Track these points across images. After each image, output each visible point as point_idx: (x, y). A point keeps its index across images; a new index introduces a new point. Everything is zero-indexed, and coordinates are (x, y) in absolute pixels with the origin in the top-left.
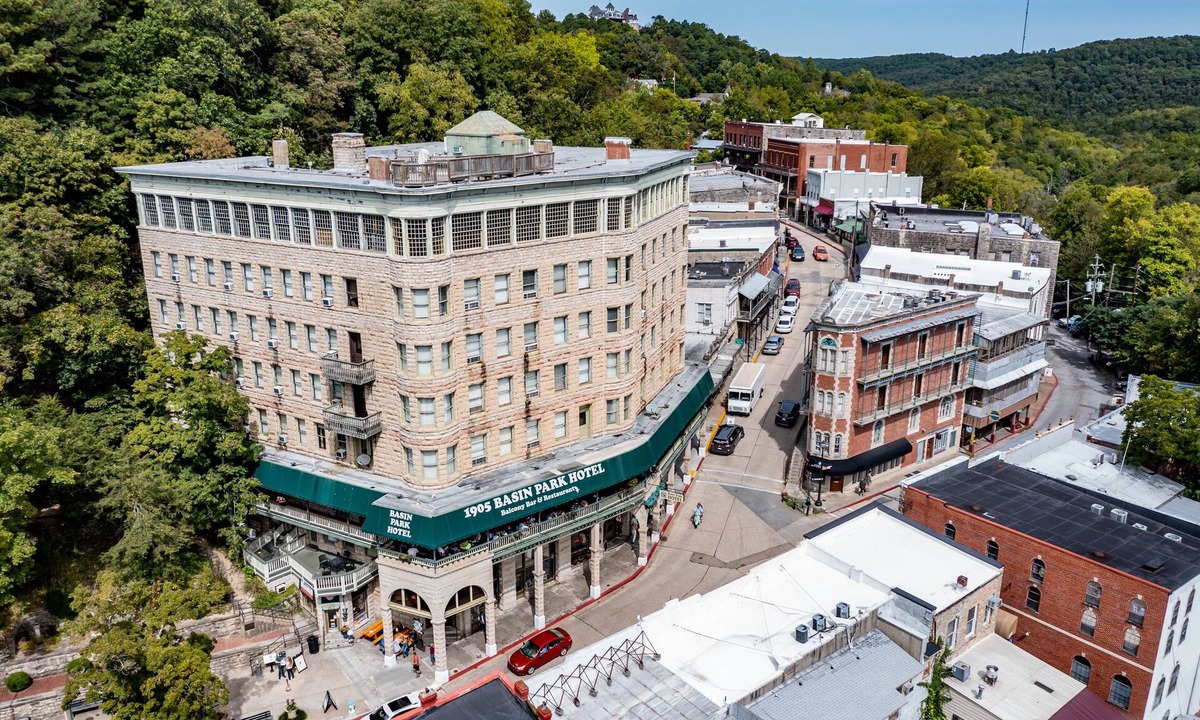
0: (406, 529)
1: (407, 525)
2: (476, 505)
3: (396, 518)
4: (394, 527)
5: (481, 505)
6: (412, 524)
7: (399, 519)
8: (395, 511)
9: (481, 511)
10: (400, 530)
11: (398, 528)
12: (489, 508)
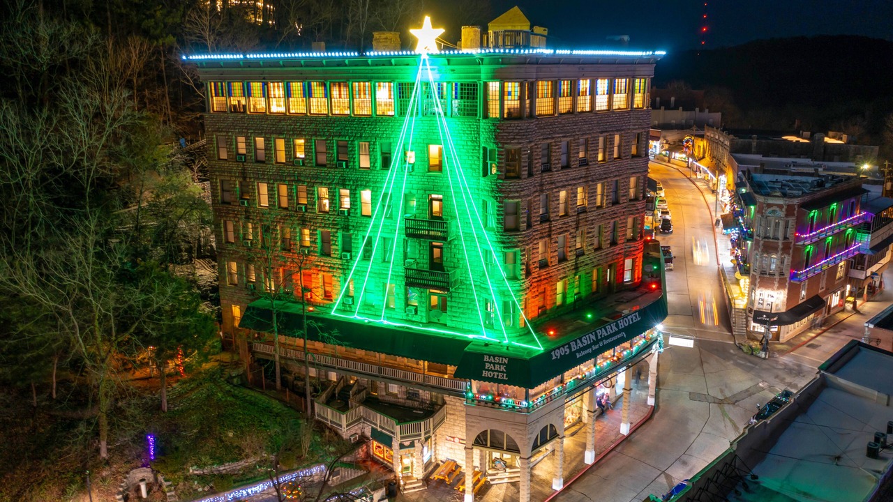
0: (503, 372)
1: (503, 368)
2: (559, 348)
3: (491, 363)
4: (488, 370)
5: (562, 348)
6: (508, 366)
7: (494, 364)
8: (490, 356)
9: (563, 354)
10: (496, 373)
11: (493, 371)
12: (568, 350)
